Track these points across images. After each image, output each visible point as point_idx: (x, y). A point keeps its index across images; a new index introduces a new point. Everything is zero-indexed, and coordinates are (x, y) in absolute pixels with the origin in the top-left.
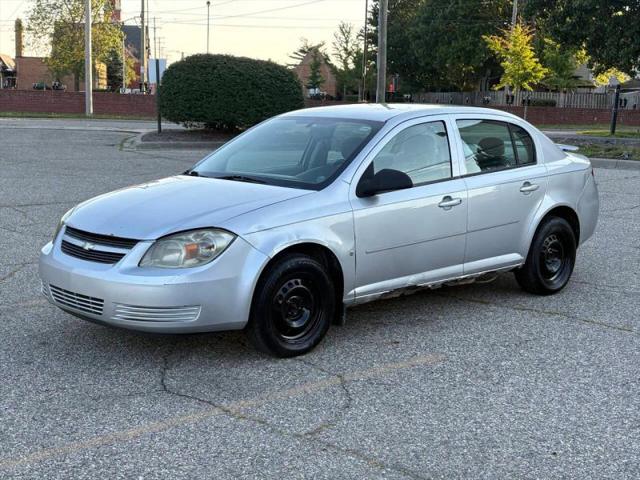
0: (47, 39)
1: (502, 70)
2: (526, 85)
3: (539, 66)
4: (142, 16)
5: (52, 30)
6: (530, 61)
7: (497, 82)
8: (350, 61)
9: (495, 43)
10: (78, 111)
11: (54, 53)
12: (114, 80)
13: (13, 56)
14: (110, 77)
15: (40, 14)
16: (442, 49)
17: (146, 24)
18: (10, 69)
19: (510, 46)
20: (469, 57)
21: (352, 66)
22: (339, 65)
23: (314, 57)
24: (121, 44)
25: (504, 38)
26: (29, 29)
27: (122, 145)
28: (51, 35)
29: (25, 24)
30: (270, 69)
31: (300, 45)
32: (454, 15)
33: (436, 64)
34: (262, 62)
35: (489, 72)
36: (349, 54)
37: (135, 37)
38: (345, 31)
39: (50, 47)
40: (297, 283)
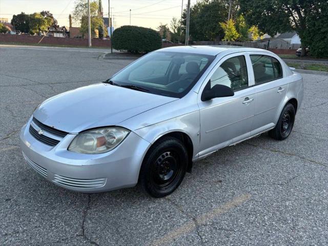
0: (79, 21)
1: (225, 34)
2: (232, 39)
3: (237, 33)
4: (109, 14)
5: (81, 19)
6: (234, 32)
7: (223, 38)
8: (176, 30)
9: (223, 25)
10: (86, 45)
11: (82, 26)
12: (101, 35)
13: (69, 26)
14: (99, 34)
15: (76, 13)
16: (205, 27)
17: (110, 17)
18: (68, 31)
19: (228, 26)
20: (214, 29)
21: (176, 32)
22: (172, 31)
23: (164, 29)
24: (103, 24)
25: (226, 23)
26: (73, 18)
27: (98, 58)
28: (80, 20)
29: (72, 16)
30: (150, 31)
31: (160, 25)
32: (210, 16)
33: (203, 32)
34: (148, 29)
35: (220, 35)
36: (176, 28)
37: (107, 21)
38: (174, 20)
39: (80, 24)
40: (167, 154)
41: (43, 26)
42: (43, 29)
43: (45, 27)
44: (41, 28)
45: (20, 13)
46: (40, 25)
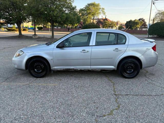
41: (138, 25)
42: (138, 26)
43: (139, 26)
44: (137, 26)
45: (130, 20)
46: (137, 25)
